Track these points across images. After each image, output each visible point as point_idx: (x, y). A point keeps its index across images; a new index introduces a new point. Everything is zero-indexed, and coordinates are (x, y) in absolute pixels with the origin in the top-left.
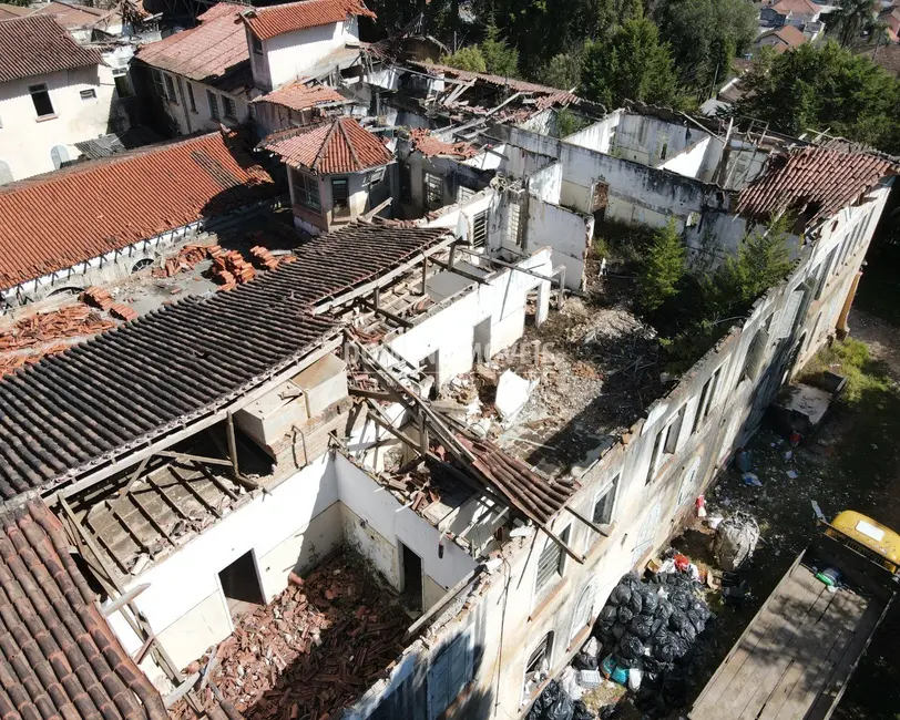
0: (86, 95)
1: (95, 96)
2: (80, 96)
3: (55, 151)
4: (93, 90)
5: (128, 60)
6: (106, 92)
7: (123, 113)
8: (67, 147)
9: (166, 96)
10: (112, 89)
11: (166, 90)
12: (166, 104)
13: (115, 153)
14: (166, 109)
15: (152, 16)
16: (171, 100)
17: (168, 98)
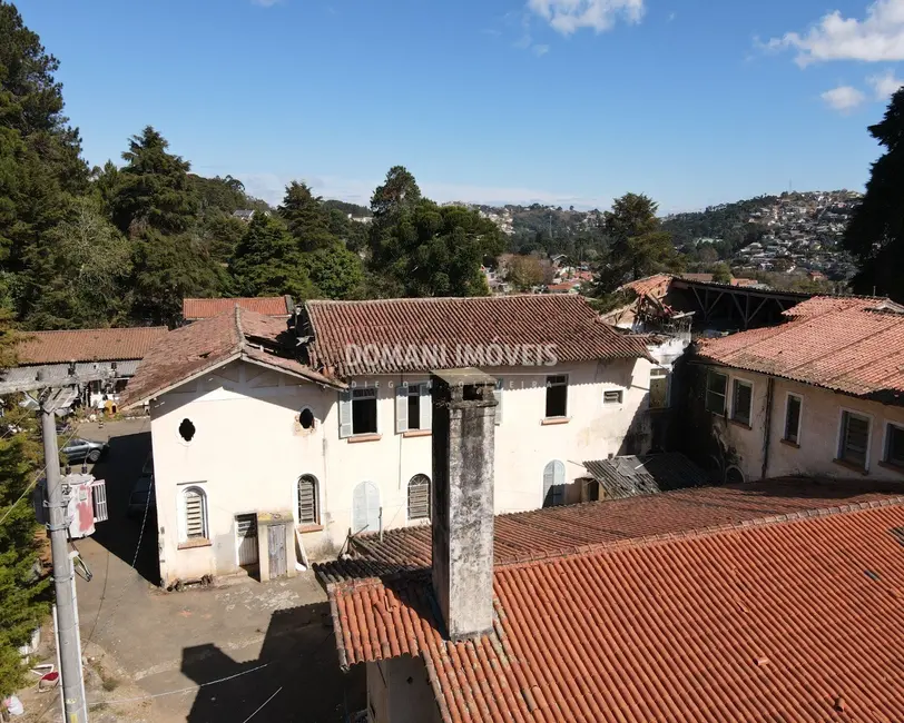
0: (612, 397)
1: (620, 401)
2: (603, 397)
3: (551, 467)
4: (620, 393)
5: (674, 358)
6: (634, 398)
7: (647, 430)
8: (567, 465)
9: (726, 413)
10: (643, 393)
11: (729, 405)
12: (719, 425)
13: (642, 486)
14: (715, 432)
15: (682, 315)
16: (735, 420)
17: (729, 417)
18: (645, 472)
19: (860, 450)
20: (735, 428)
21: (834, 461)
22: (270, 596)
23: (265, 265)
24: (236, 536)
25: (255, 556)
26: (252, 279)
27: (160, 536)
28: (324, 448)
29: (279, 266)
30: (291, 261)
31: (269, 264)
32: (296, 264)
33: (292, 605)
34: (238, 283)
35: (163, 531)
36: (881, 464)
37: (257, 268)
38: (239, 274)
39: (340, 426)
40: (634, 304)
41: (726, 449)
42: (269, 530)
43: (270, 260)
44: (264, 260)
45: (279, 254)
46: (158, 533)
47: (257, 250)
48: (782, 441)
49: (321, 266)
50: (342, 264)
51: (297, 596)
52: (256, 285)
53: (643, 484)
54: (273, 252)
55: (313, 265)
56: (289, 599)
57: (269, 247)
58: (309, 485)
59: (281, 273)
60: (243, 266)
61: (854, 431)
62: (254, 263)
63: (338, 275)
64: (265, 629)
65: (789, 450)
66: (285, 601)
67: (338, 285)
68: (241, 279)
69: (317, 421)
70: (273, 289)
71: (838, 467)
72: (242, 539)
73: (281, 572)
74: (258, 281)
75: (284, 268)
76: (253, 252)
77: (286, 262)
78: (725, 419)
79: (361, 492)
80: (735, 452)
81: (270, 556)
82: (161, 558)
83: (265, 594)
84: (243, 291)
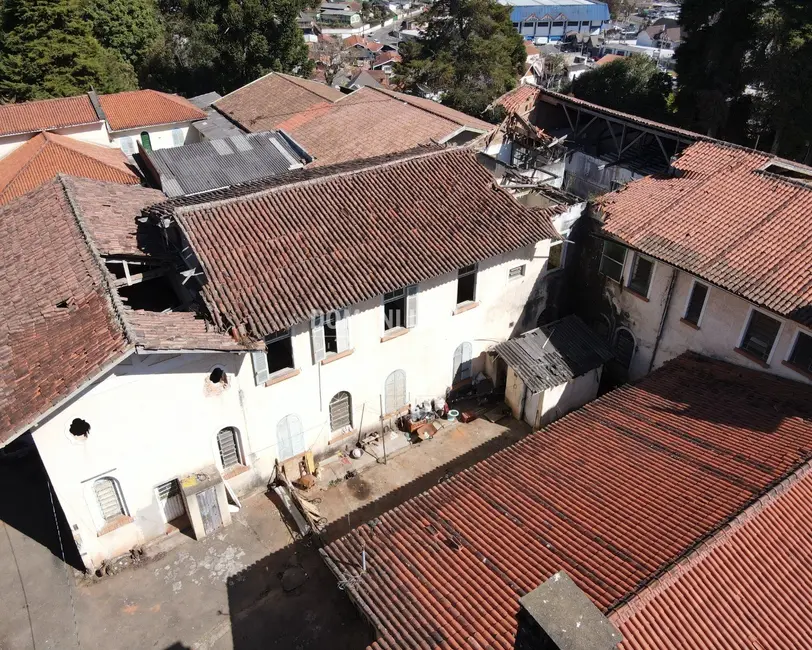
0: (516, 272)
1: (523, 273)
2: (508, 275)
3: (460, 349)
4: (523, 267)
6: (535, 267)
8: (473, 343)
9: (622, 280)
10: (543, 262)
11: (627, 272)
12: (613, 289)
13: (553, 369)
14: (607, 294)
15: (556, 141)
16: (630, 288)
17: (626, 284)
18: (552, 350)
19: (766, 346)
20: (629, 296)
21: (736, 349)
22: (214, 560)
23: (44, 40)
24: (158, 500)
25: (182, 508)
26: (33, 60)
27: (74, 533)
28: (241, 400)
29: (63, 40)
30: (76, 32)
31: (49, 38)
32: (83, 34)
33: (241, 567)
34: (16, 66)
35: (76, 527)
36: (784, 362)
37: (37, 45)
38: (15, 53)
39: (255, 374)
40: (504, 124)
41: (619, 311)
42: (198, 498)
43: (50, 33)
44: (42, 33)
45: (59, 23)
46: (70, 531)
47: (30, 20)
48: (682, 320)
49: (106, 16)
50: (131, 12)
51: (242, 553)
52: (40, 66)
53: (554, 367)
54: (52, 22)
55: (95, 15)
56: (235, 559)
57: (44, 16)
58: (229, 434)
59: (68, 50)
60: (17, 43)
61: (762, 328)
62: (31, 38)
63: (129, 27)
64: (226, 609)
65: (688, 329)
66: (232, 562)
67: (132, 40)
68: (18, 59)
69: (230, 376)
70: (63, 69)
71: (739, 356)
72: (165, 501)
73: (216, 525)
74: (42, 61)
75: (70, 41)
76: (26, 23)
77: (70, 33)
78: (621, 285)
79: (283, 425)
80: (628, 317)
81: (203, 517)
82: (81, 553)
83: (208, 558)
84: (25, 75)
